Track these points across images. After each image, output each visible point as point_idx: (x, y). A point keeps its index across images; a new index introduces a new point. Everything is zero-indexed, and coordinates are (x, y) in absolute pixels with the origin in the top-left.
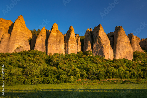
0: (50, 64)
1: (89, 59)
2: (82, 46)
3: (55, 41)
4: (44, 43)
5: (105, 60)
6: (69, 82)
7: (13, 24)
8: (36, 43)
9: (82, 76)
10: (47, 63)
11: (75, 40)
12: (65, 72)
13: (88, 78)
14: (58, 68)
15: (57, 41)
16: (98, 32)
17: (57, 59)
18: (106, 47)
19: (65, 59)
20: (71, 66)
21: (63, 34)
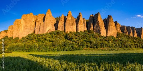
0: (67, 39)
1: (91, 35)
2: (87, 27)
3: (70, 23)
4: (63, 25)
5: (101, 36)
6: (79, 50)
7: (45, 16)
8: (59, 26)
9: (87, 46)
10: (65, 38)
11: (83, 22)
12: (77, 44)
13: (91, 47)
14: (72, 41)
15: (71, 23)
16: (97, 17)
17: (72, 35)
18: (102, 28)
19: (77, 35)
20: (80, 39)
21: (75, 18)
